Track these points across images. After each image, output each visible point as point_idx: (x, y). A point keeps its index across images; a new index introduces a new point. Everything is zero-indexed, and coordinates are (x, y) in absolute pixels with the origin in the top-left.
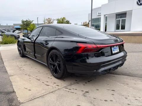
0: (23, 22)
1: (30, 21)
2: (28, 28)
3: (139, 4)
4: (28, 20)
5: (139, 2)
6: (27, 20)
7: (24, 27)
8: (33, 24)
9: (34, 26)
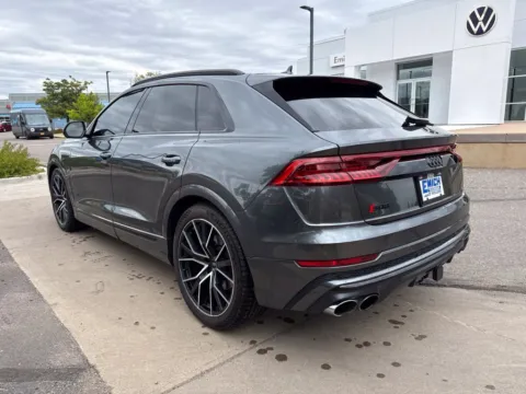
0: (49, 87)
1: (76, 86)
2: (71, 112)
3: (475, 30)
4: (69, 80)
5: (475, 24)
6: (64, 81)
7: (55, 107)
8: (92, 97)
9: (93, 103)
